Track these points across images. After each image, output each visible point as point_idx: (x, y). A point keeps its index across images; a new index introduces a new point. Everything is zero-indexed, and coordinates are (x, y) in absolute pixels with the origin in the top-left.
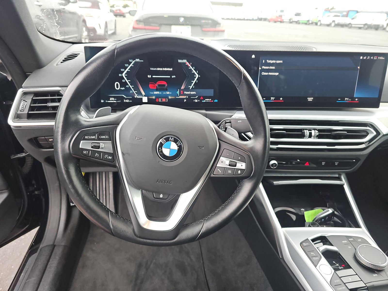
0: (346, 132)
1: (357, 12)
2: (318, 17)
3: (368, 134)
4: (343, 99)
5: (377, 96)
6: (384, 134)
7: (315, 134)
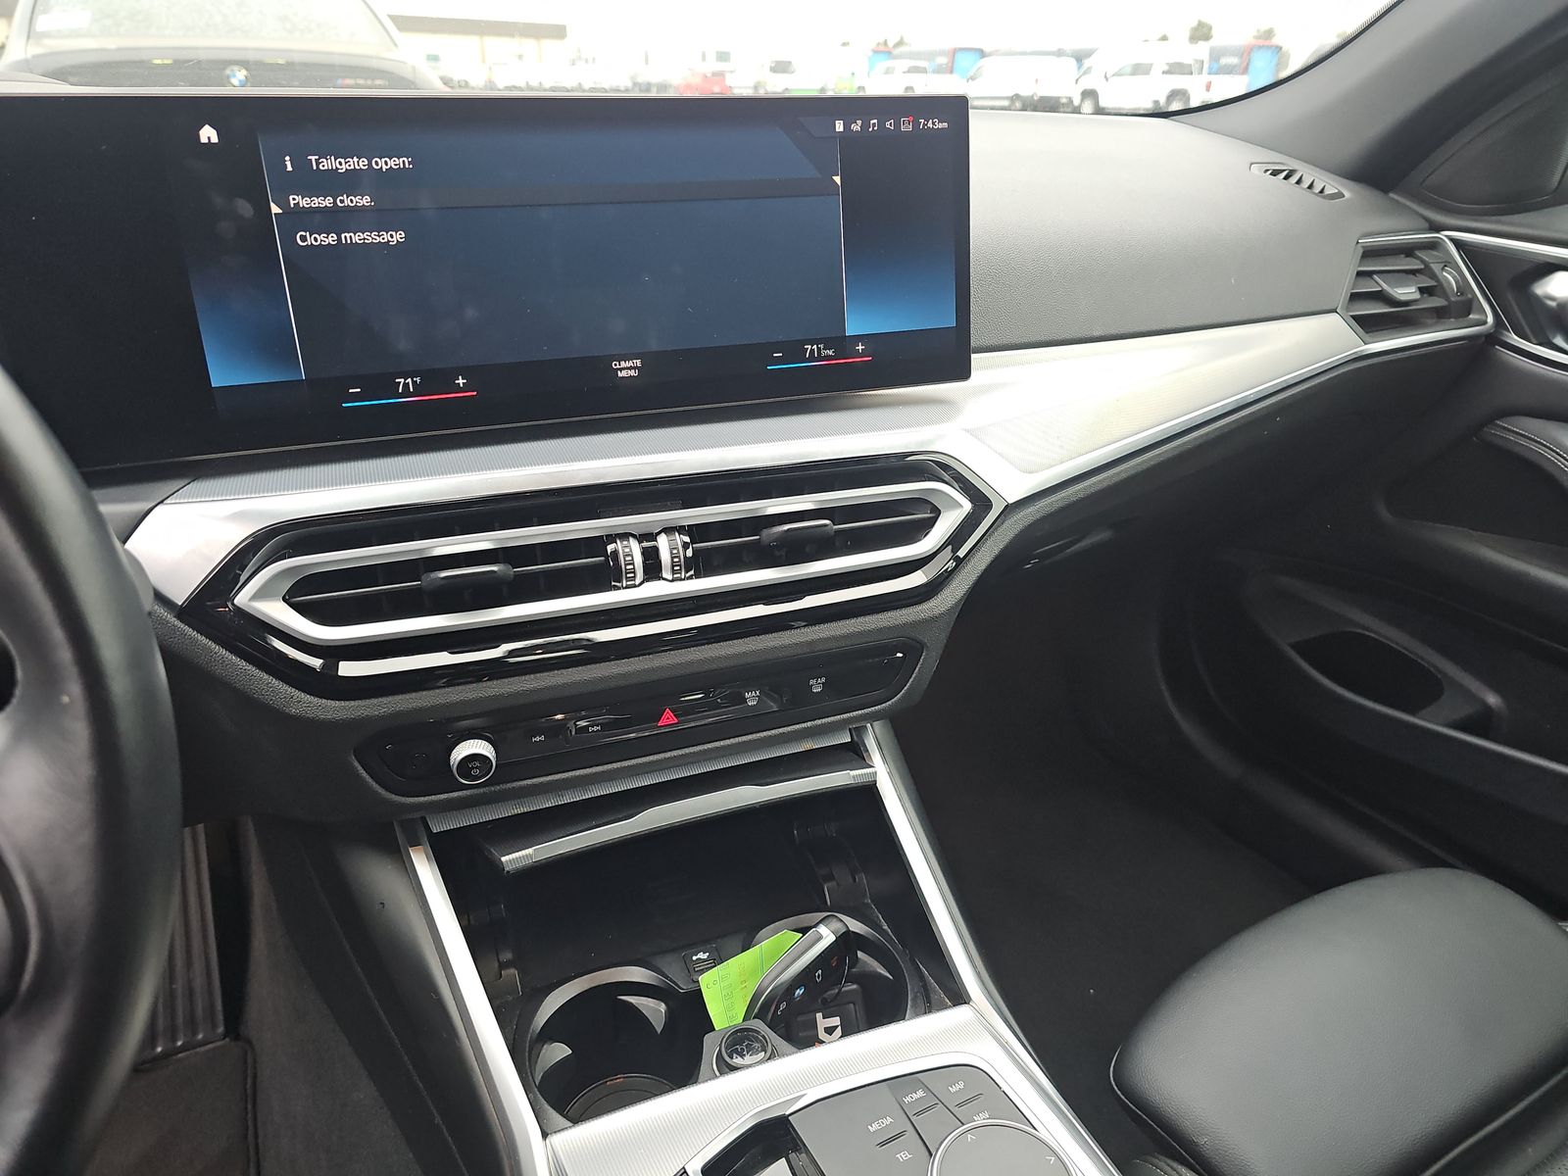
0: (827, 522)
1: (982, 54)
2: (853, 74)
3: (937, 512)
4: (794, 351)
5: (951, 322)
6: (1010, 502)
7: (675, 551)
